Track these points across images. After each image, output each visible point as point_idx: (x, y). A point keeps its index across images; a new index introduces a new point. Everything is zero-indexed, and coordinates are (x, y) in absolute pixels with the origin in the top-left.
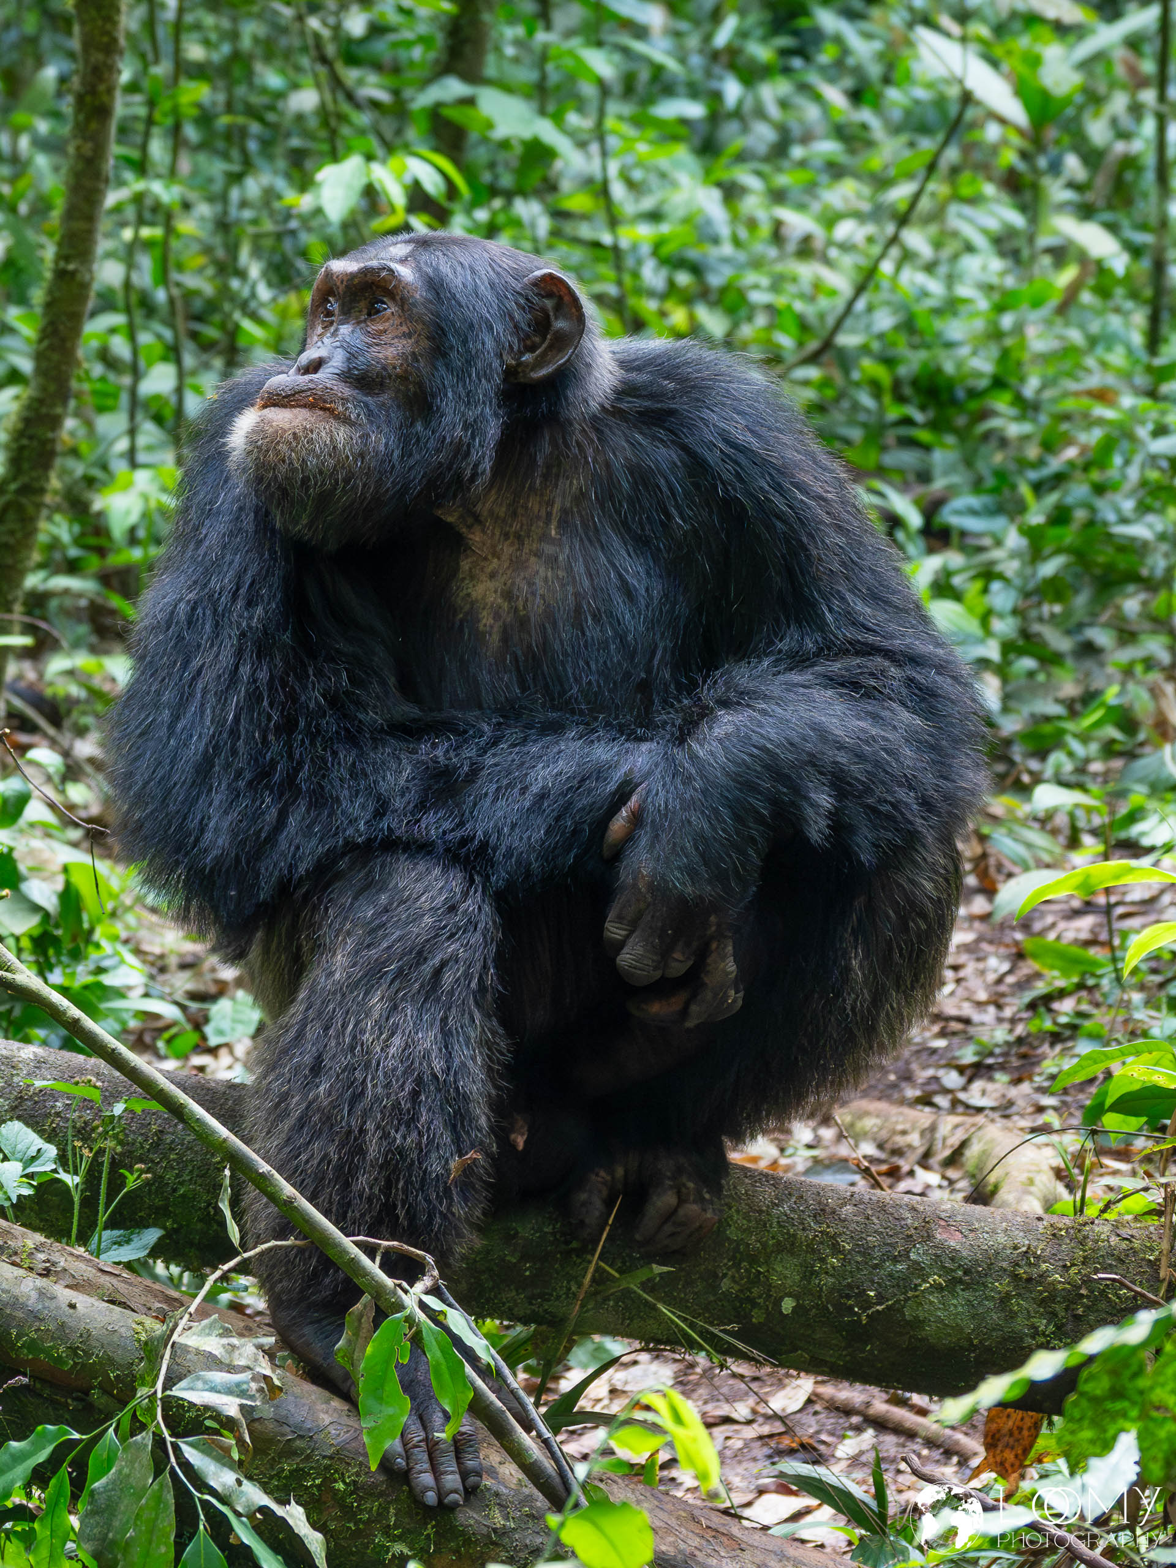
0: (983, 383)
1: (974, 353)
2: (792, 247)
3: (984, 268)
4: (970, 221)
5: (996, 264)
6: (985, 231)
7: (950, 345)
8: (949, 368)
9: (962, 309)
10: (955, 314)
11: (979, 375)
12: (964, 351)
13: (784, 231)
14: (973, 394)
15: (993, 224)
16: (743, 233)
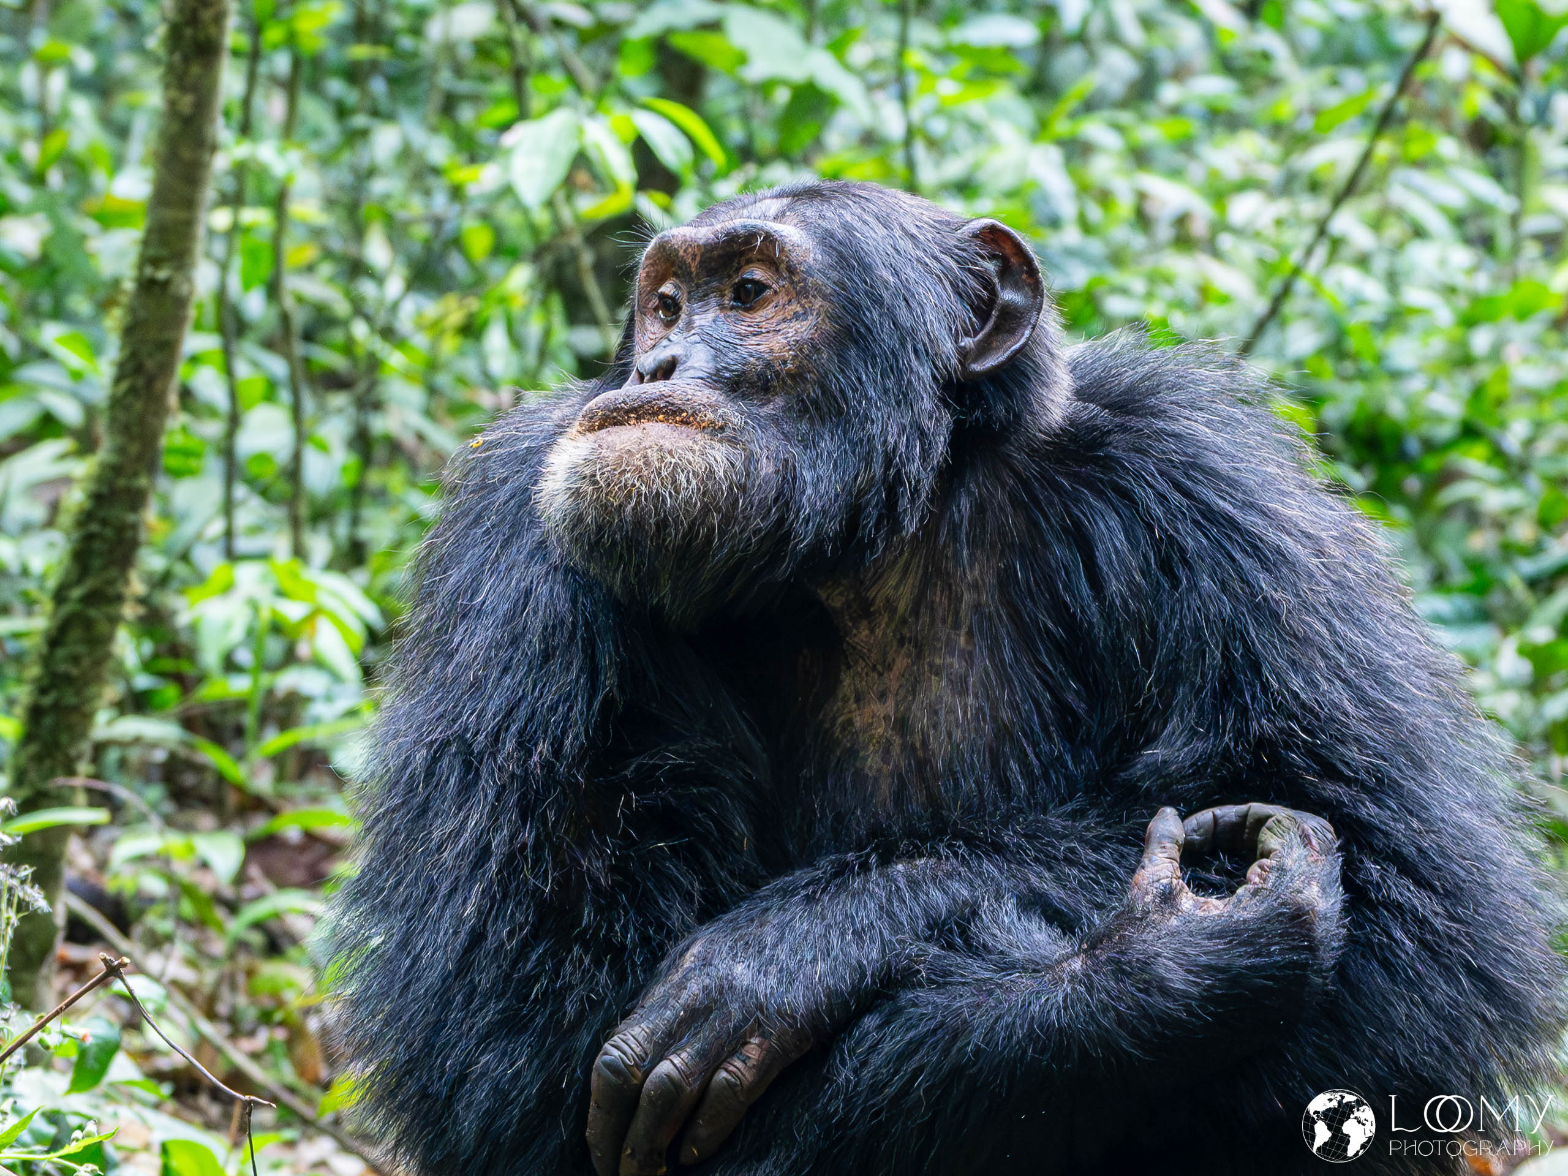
0: (1445, 431)
1: (1433, 386)
2: (1164, 232)
3: (1443, 263)
4: (1422, 193)
5: (1462, 257)
6: (1444, 210)
7: (1396, 375)
8: (1396, 408)
9: (1414, 321)
10: (1404, 329)
11: (1438, 418)
12: (1416, 385)
13: (1152, 208)
14: (1430, 446)
15: (1455, 199)
16: (1095, 213)
